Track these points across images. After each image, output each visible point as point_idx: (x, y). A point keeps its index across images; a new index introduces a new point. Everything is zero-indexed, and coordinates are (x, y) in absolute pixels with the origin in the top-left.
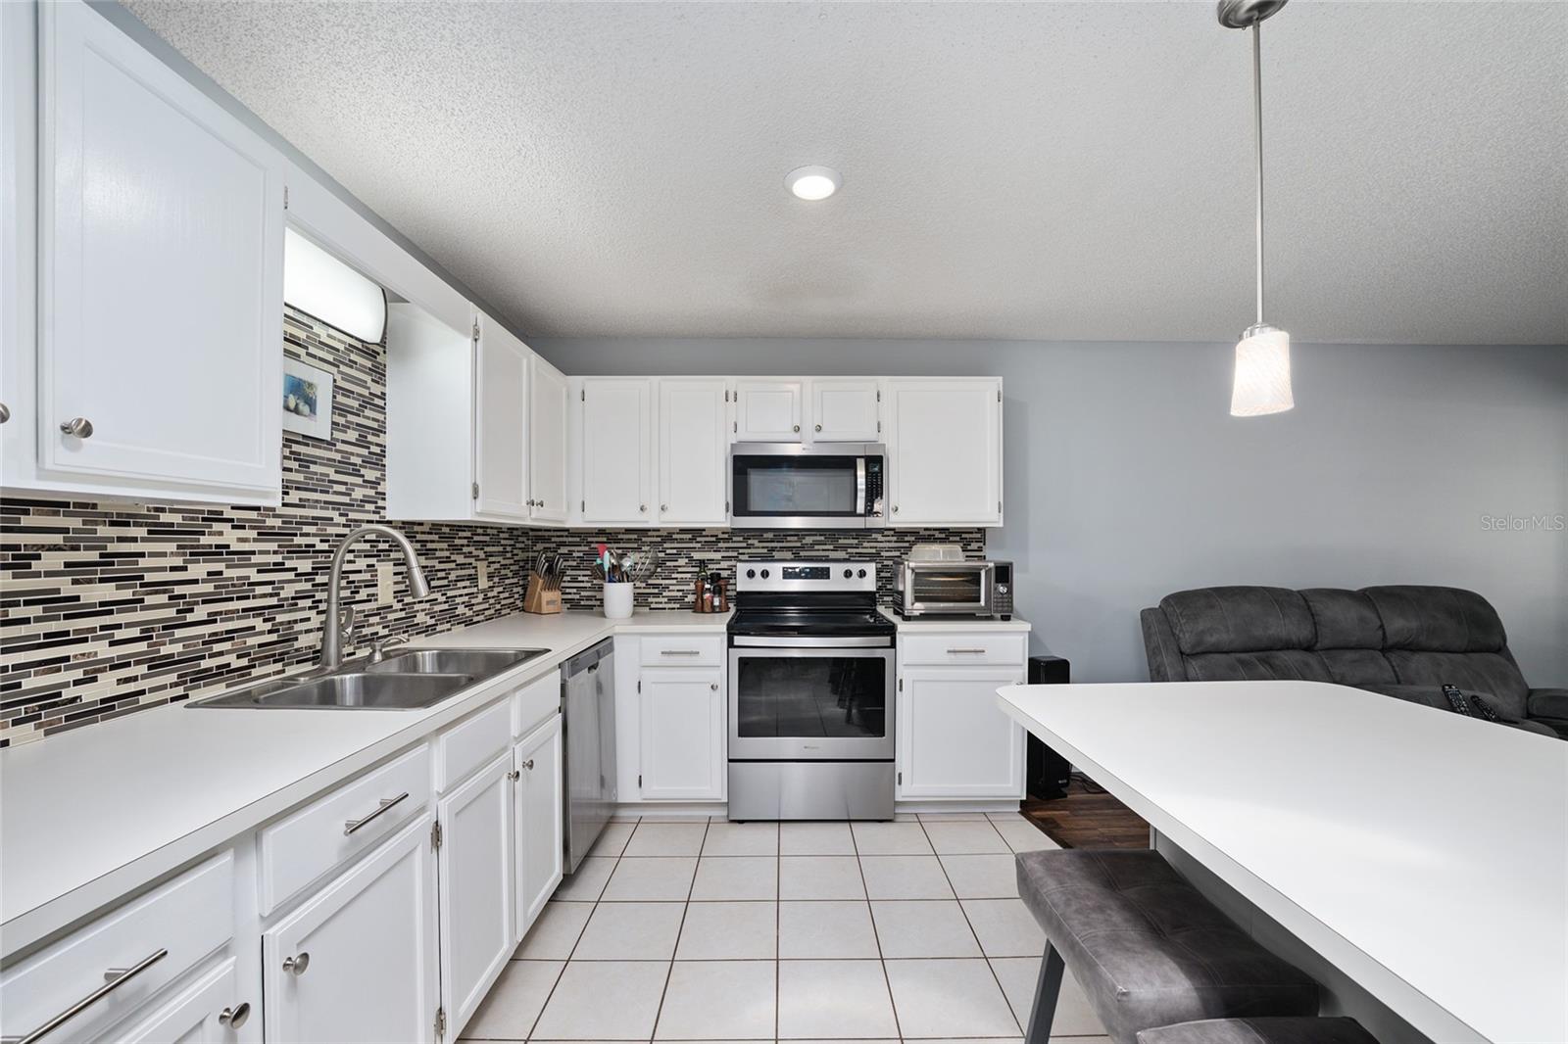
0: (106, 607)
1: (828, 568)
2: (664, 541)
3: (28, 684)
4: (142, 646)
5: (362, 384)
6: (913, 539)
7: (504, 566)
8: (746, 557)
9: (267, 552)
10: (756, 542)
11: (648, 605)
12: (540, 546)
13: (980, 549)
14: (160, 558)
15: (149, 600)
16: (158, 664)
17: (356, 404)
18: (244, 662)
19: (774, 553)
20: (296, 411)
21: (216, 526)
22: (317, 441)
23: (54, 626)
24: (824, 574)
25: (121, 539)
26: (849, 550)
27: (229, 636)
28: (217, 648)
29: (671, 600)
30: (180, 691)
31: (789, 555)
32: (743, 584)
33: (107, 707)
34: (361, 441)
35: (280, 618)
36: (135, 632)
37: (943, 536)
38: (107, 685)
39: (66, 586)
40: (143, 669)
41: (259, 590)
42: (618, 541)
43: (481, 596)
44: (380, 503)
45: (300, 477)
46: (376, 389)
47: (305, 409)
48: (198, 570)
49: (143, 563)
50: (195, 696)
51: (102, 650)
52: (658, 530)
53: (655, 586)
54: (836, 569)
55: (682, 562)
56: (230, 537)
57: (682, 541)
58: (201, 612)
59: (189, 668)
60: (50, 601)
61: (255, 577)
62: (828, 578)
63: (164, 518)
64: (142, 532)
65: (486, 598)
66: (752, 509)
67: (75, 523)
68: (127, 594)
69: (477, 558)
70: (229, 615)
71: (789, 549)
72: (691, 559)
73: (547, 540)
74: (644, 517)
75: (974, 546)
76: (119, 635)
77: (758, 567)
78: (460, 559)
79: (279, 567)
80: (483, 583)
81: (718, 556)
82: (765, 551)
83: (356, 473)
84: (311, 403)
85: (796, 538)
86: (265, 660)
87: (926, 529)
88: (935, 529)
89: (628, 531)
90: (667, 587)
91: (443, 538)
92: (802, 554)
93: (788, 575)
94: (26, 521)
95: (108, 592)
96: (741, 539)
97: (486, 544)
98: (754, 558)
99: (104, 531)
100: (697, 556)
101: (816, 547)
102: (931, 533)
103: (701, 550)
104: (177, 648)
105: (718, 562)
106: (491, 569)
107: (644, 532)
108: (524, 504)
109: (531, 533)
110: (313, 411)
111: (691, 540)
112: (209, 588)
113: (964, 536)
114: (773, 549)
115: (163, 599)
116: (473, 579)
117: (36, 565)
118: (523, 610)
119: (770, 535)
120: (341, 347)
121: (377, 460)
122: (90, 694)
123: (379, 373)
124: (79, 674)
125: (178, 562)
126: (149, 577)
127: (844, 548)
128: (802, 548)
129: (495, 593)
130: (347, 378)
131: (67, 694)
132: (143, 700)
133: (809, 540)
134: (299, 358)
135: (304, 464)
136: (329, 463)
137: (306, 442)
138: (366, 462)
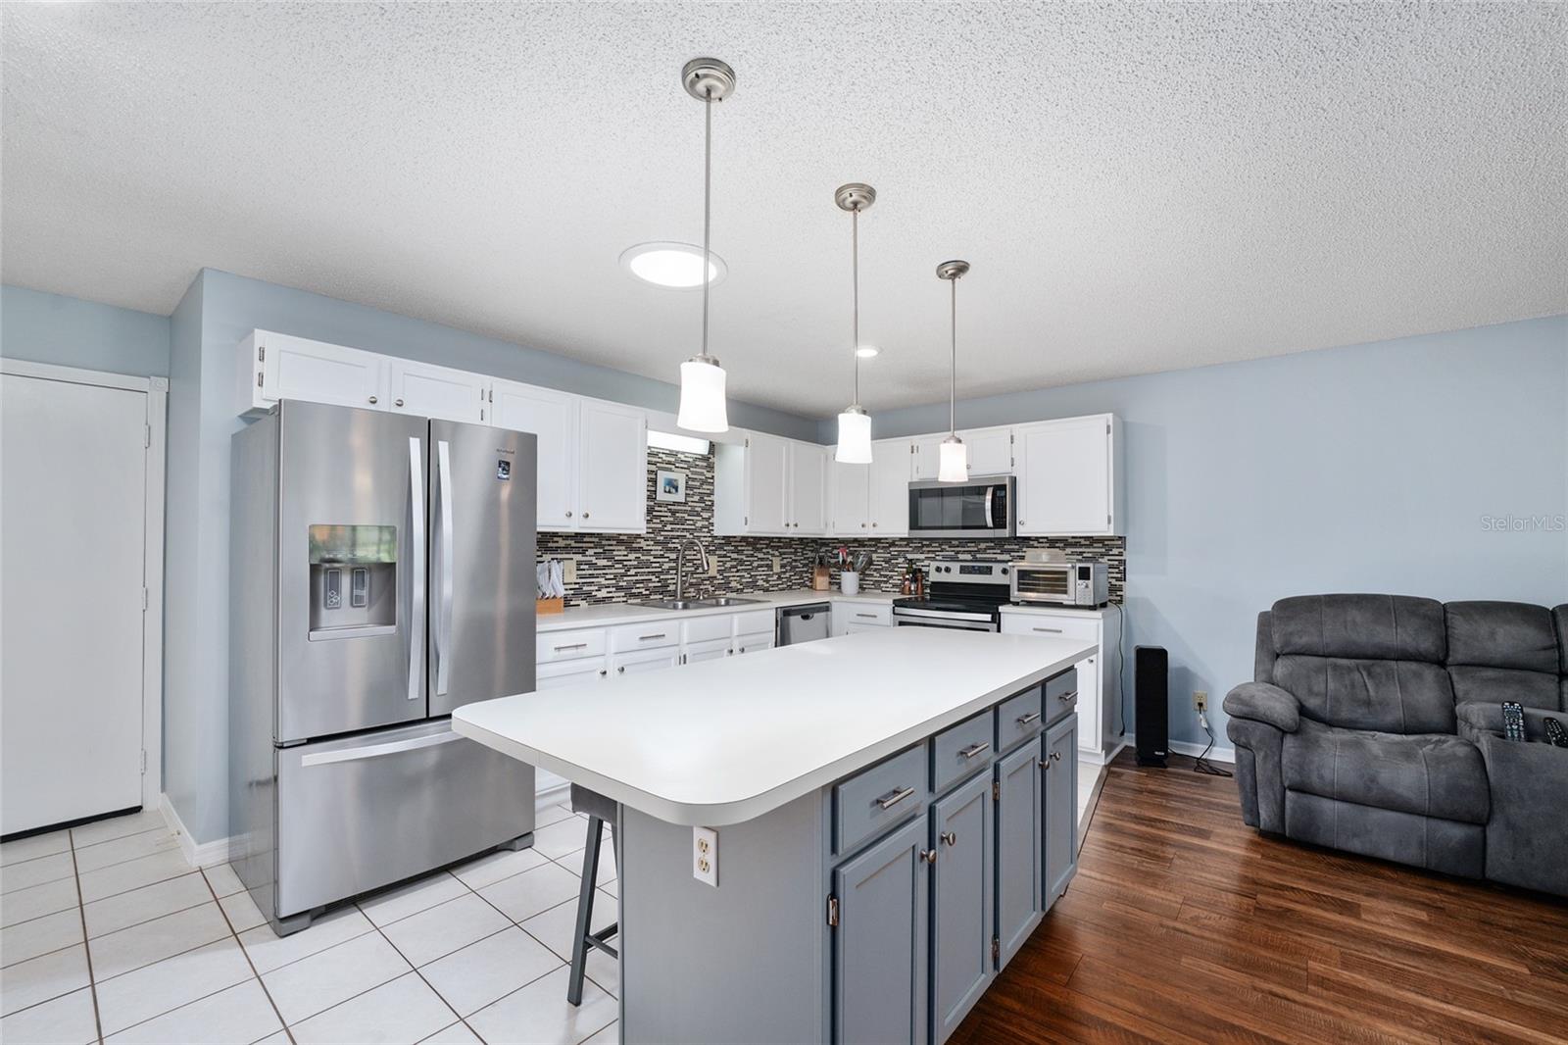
0: (604, 567)
1: (991, 567)
2: (890, 546)
3: (585, 588)
4: (614, 581)
5: (702, 474)
6: (1062, 545)
7: (796, 561)
8: (940, 558)
9: (658, 550)
10: (947, 547)
11: (881, 588)
12: (823, 549)
13: (1121, 554)
14: (620, 552)
15: (616, 566)
16: (619, 588)
17: (698, 484)
18: (648, 592)
19: (959, 555)
20: (669, 492)
21: (638, 540)
22: (679, 504)
23: (591, 572)
24: (989, 571)
25: (609, 545)
26: (1012, 554)
27: (642, 582)
28: (638, 585)
29: (894, 586)
30: (625, 599)
31: (969, 557)
32: (934, 577)
33: (603, 600)
34: (702, 500)
35: (662, 577)
36: (612, 577)
37: (1088, 543)
38: (603, 593)
39: (594, 560)
40: (614, 589)
41: (654, 565)
42: (864, 546)
43: (775, 577)
44: (711, 528)
45: (672, 519)
46: (709, 475)
47: (673, 490)
48: (632, 556)
49: (615, 553)
50: (629, 601)
51: (602, 581)
52: (886, 539)
53: (885, 576)
54: (997, 568)
55: (901, 560)
56: (643, 544)
57: (901, 546)
58: (632, 572)
59: (628, 591)
60: (591, 564)
61: (652, 559)
62: (991, 574)
63: (621, 537)
64: (614, 543)
65: (779, 578)
66: (924, 525)
67: (597, 540)
68: (610, 563)
69: (773, 555)
70: (642, 574)
71: (969, 552)
72: (906, 558)
73: (827, 545)
74: (876, 530)
75: (1115, 551)
76: (608, 577)
77: (943, 565)
78: (761, 556)
79: (662, 556)
80: (777, 569)
81: (922, 556)
82: (953, 553)
83: (698, 515)
84: (676, 489)
85: (973, 545)
86: (655, 593)
87: (1073, 537)
88: (1080, 538)
89: (870, 539)
90: (891, 577)
91: (748, 544)
92: (978, 556)
93: (963, 570)
94: (585, 540)
95: (604, 562)
96: (937, 545)
97: (779, 547)
98: (945, 559)
99: (604, 542)
100: (909, 556)
101: (988, 551)
102: (1077, 540)
103: (912, 552)
104: (625, 584)
105: (923, 561)
106: (785, 561)
107: (878, 540)
108: (783, 525)
109: (819, 541)
110: (677, 491)
111: (906, 546)
112: (636, 563)
113: (1106, 543)
114: (958, 552)
115: (621, 566)
116: (770, 567)
117: (587, 553)
118: (811, 587)
119: (956, 543)
120: (691, 460)
121: (710, 508)
122: (599, 595)
123: (711, 467)
124: (596, 588)
125: (626, 553)
126: (616, 558)
127: (1009, 551)
128: (978, 551)
129: (787, 575)
130: (693, 473)
131: (594, 593)
132: (614, 600)
133: (983, 546)
134: (670, 470)
135: (674, 513)
136: (685, 512)
137: (674, 504)
138: (703, 509)
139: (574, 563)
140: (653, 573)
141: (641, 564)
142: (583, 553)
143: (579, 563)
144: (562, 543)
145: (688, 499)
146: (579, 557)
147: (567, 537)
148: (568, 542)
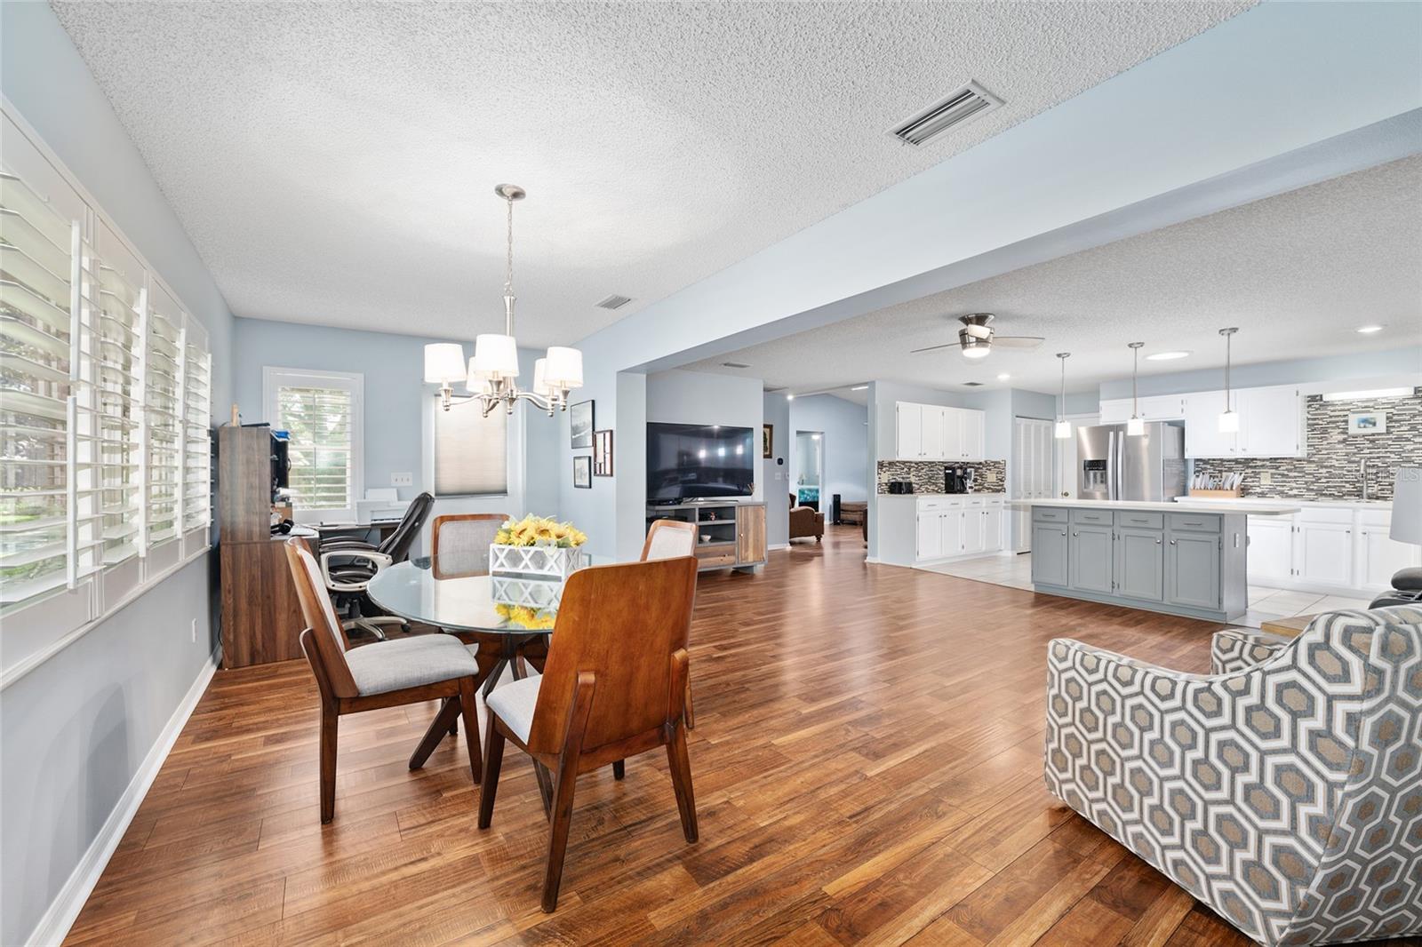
0: (1295, 477)
3: (1278, 488)
4: (1305, 486)
5: (1415, 409)
9: (1352, 467)
14: (1310, 468)
15: (1307, 476)
16: (1308, 490)
17: (1406, 417)
18: (1341, 494)
20: (1365, 427)
21: (1330, 461)
22: (1380, 434)
23: (1283, 479)
25: (1301, 464)
27: (1334, 487)
28: (1330, 489)
30: (1316, 497)
33: (1295, 496)
34: (1411, 429)
35: (1357, 485)
36: (1303, 483)
38: (1295, 492)
39: (1286, 473)
40: (1305, 490)
41: (1347, 476)
45: (1370, 445)
47: (1371, 426)
48: (1324, 470)
49: (1305, 469)
50: (1321, 498)
51: (1294, 485)
56: (1335, 463)
58: (1323, 480)
59: (1319, 492)
60: (1283, 475)
61: (1345, 473)
64: (1305, 462)
67: (1289, 461)
68: (1300, 475)
70: (1335, 482)
76: (1299, 483)
84: (1374, 424)
86: (1350, 495)
95: (1296, 474)
99: (1295, 463)
104: (1315, 488)
112: (1327, 475)
115: (1311, 476)
117: (1281, 469)
120: (1391, 401)
122: (1290, 492)
124: (1288, 489)
125: (1316, 469)
126: (1307, 472)
132: (1305, 497)
134: (1369, 412)
135: (1372, 441)
136: (1388, 439)
137: (1373, 435)
138: (1415, 436)
139: (1269, 474)
140: (1346, 482)
141: (1331, 476)
142: (1277, 468)
143: (1272, 474)
144: (1259, 463)
145: (1392, 430)
146: (1273, 471)
147: (1264, 460)
148: (1264, 463)
